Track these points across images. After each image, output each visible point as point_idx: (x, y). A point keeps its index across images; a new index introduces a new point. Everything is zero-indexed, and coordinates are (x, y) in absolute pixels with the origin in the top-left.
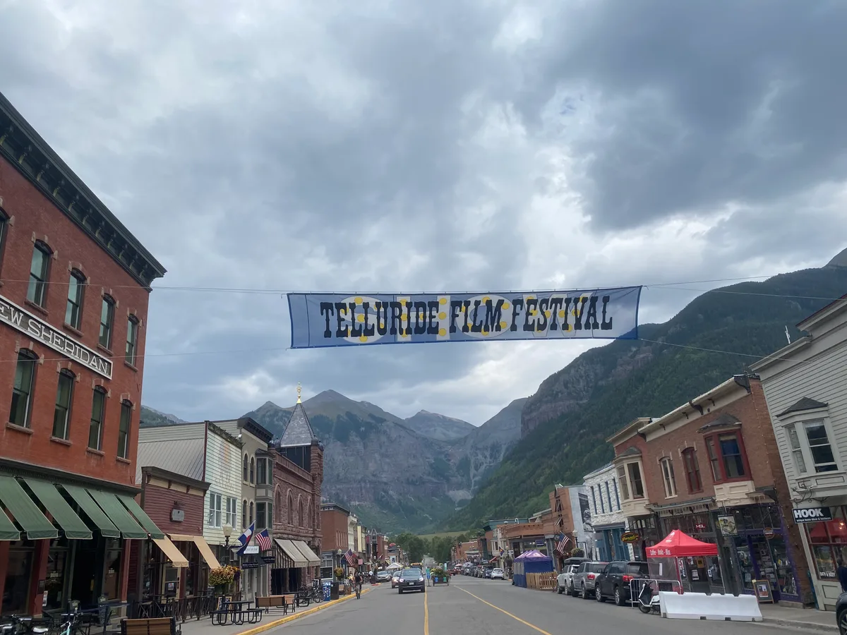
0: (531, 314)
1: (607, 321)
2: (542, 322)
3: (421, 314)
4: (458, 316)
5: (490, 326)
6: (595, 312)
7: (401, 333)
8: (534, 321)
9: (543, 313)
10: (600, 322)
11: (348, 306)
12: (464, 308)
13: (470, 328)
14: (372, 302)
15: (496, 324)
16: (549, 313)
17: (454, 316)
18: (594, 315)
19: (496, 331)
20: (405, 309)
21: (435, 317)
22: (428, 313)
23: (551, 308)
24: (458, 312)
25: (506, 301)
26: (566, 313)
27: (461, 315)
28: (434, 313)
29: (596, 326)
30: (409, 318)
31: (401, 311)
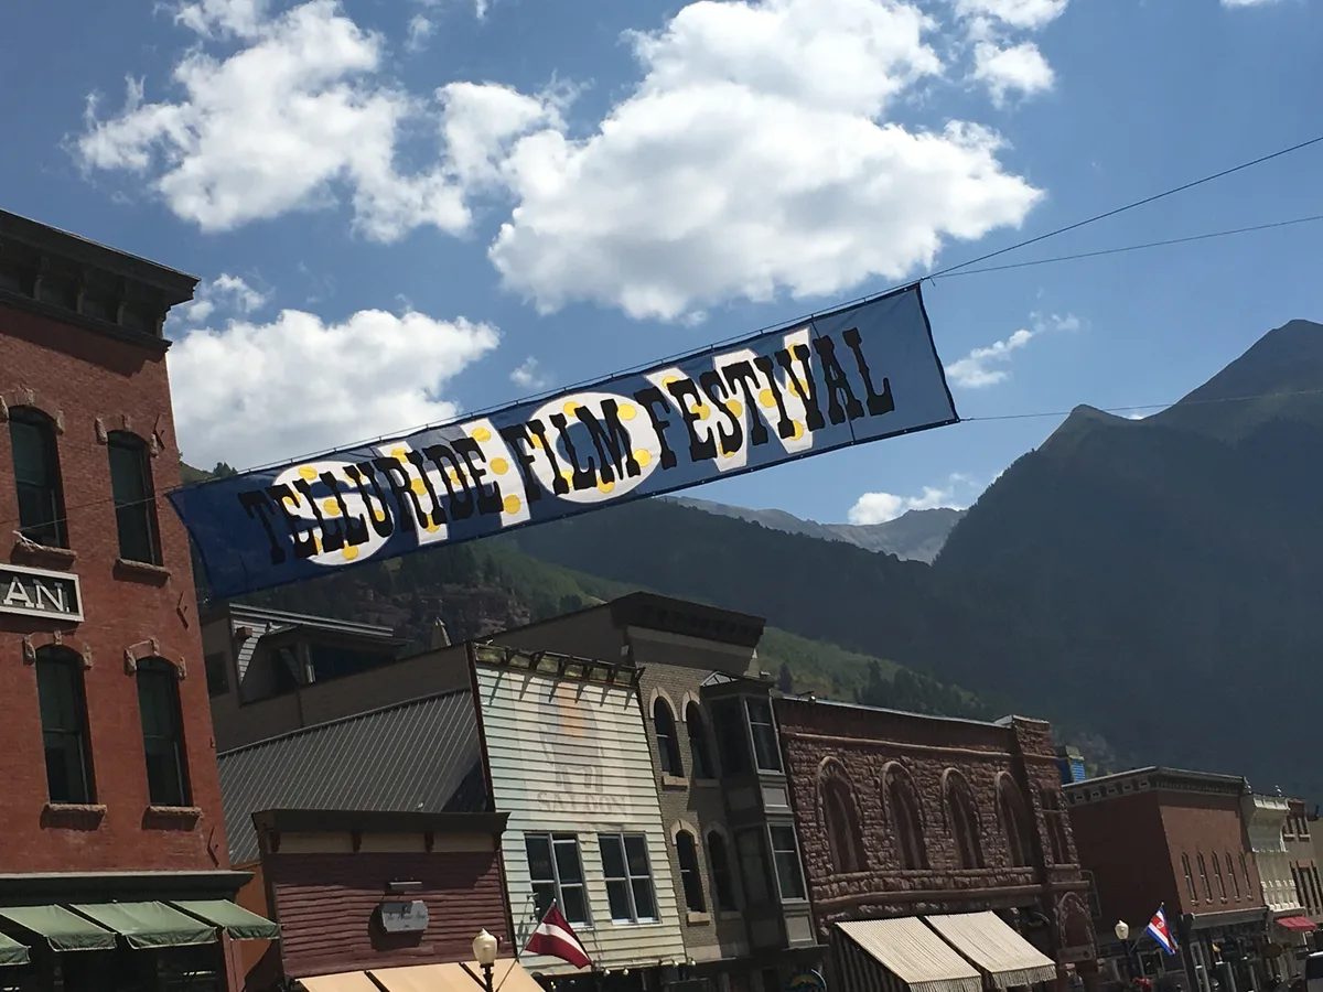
0: (697, 416)
1: (879, 390)
2: (729, 431)
3: (450, 470)
4: (532, 459)
5: (614, 467)
6: (842, 374)
7: (424, 525)
8: (709, 430)
9: (723, 408)
10: (861, 395)
11: (293, 488)
12: (535, 438)
13: (570, 484)
14: (337, 470)
15: (624, 460)
16: (736, 401)
17: (524, 462)
18: (842, 381)
19: (630, 476)
20: (412, 469)
21: (483, 472)
22: (464, 467)
23: (734, 392)
24: (529, 451)
25: (619, 400)
26: (778, 396)
27: (538, 453)
28: (477, 464)
29: (855, 410)
30: (429, 486)
31: (405, 474)
